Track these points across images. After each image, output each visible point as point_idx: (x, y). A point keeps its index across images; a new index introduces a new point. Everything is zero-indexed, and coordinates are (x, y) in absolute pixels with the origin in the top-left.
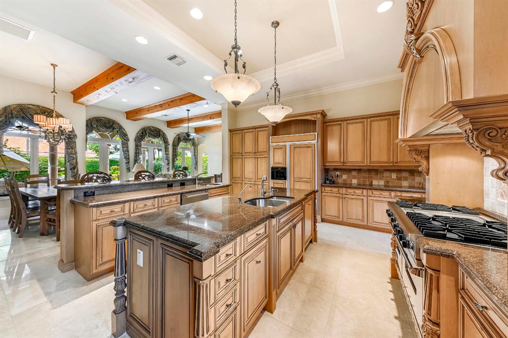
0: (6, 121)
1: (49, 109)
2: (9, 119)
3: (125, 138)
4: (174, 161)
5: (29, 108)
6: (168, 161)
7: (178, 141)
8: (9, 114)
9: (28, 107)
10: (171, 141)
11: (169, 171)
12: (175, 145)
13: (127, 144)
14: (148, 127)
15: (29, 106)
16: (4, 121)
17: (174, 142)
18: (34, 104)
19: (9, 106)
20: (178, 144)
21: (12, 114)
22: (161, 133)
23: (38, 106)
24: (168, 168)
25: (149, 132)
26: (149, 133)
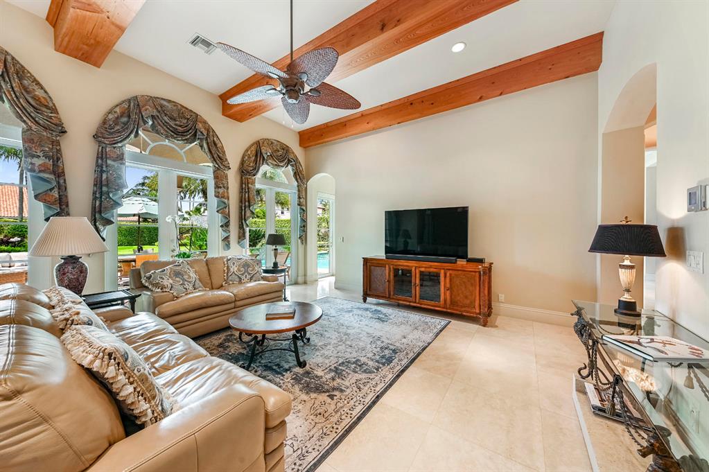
3: (39, 118)
4: (242, 219)
6: (227, 216)
7: (256, 161)
10: (233, 157)
11: (228, 246)
12: (246, 172)
13: (58, 143)
14: (153, 99)
17: (242, 162)
20: (256, 169)
22: (200, 126)
24: (226, 239)
25: (155, 113)
26: (153, 117)
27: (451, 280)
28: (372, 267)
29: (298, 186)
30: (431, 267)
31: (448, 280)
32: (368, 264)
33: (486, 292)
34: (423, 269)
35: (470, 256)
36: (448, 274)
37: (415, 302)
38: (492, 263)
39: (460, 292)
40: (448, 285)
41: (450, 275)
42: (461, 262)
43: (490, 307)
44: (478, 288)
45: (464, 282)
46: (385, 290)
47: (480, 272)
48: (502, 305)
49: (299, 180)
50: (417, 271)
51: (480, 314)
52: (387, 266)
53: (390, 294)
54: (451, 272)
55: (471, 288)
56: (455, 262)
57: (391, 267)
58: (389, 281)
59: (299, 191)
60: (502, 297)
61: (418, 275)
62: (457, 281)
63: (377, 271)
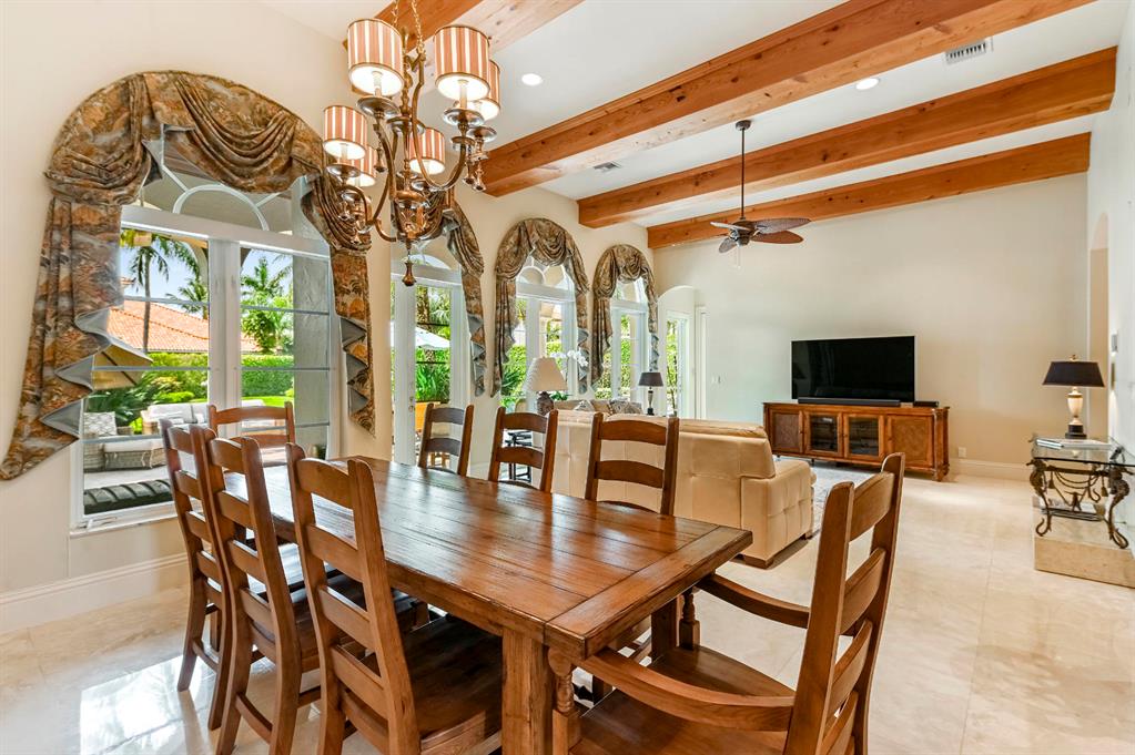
0: (132, 148)
1: (282, 108)
2: (141, 137)
5: (212, 96)
8: (140, 115)
9: (208, 92)
15: (213, 85)
16: (123, 146)
18: (229, 78)
19: (141, 77)
20: (613, 288)
21: (153, 117)
23: (243, 90)
27: (893, 427)
28: (777, 415)
29: (649, 305)
30: (865, 412)
31: (889, 427)
32: (771, 411)
33: (941, 440)
34: (853, 416)
35: (917, 399)
36: (889, 421)
37: (843, 458)
38: (948, 408)
39: (906, 441)
40: (890, 434)
41: (893, 421)
42: (907, 406)
43: (946, 462)
44: (930, 436)
45: (912, 430)
46: (797, 444)
47: (933, 417)
48: (962, 461)
49: (652, 297)
50: (845, 418)
51: (933, 467)
52: (801, 413)
53: (804, 448)
54: (894, 417)
55: (920, 436)
56: (899, 406)
57: (807, 414)
58: (803, 432)
59: (650, 311)
60: (963, 451)
61: (846, 423)
62: (903, 429)
63: (785, 420)
